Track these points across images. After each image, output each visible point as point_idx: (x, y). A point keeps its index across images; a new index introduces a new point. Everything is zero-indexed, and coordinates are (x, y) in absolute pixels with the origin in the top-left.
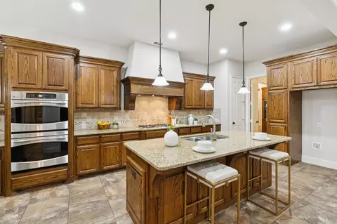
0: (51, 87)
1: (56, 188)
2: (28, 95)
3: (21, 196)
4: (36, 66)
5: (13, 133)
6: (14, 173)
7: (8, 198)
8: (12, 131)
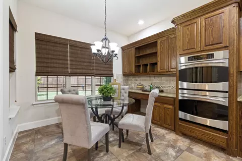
0: (208, 48)
1: (213, 150)
2: (190, 59)
3: (184, 140)
4: (195, 35)
5: (180, 89)
6: (181, 119)
7: (177, 136)
8: (180, 87)
